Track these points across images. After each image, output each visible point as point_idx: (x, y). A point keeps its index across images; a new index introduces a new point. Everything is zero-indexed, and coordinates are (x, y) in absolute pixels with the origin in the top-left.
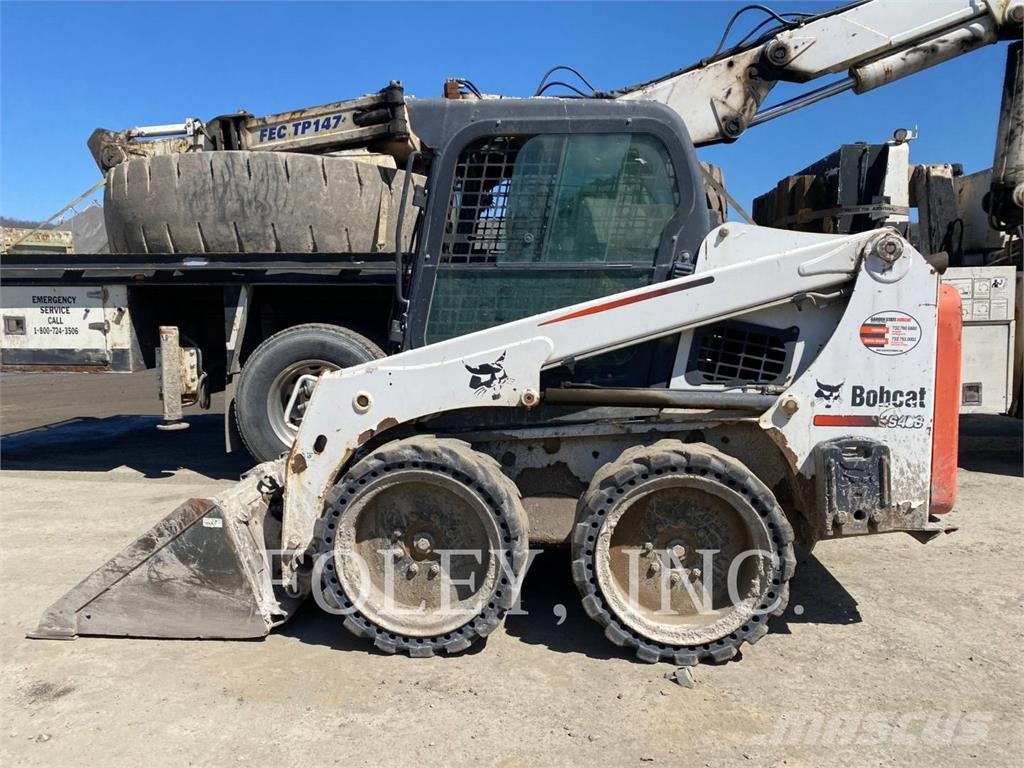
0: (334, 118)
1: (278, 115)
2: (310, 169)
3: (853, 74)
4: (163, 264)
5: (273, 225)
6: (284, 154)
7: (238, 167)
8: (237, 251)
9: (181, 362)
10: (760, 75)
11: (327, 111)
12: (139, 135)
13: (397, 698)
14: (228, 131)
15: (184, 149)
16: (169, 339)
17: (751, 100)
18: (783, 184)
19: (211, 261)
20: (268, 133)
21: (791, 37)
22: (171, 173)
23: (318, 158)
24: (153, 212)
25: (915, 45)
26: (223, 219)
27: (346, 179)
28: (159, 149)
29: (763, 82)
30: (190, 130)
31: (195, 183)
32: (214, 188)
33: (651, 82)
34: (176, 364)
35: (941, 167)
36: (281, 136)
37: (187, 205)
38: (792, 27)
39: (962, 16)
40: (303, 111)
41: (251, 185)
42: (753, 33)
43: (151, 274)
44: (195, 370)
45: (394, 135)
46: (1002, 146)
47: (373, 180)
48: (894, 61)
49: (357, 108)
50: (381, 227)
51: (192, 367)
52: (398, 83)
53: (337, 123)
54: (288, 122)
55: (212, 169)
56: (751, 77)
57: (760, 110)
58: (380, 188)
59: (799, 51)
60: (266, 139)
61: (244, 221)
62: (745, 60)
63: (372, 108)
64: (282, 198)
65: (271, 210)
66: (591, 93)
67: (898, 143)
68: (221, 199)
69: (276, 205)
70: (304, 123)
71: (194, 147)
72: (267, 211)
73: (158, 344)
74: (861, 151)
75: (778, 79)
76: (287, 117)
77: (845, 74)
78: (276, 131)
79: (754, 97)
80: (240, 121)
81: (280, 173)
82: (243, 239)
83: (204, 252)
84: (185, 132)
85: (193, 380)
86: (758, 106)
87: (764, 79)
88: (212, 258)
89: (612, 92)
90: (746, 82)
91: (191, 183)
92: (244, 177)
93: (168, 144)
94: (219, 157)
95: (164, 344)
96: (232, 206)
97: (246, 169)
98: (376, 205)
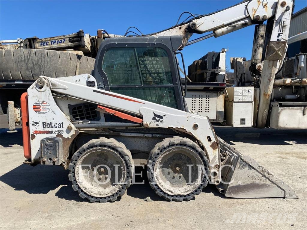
0: (63, 40)
1: (46, 38)
2: (55, 55)
3: (214, 32)
4: (8, 83)
5: (43, 71)
6: (47, 50)
7: (32, 54)
8: (32, 79)
9: (15, 112)
10: (188, 31)
11: (61, 38)
12: (3, 43)
13: (66, 208)
14: (31, 43)
15: (17, 47)
16: (11, 105)
17: (186, 39)
18: (194, 62)
19: (24, 82)
20: (43, 44)
21: (197, 21)
22: (11, 55)
23: (58, 52)
24: (5, 67)
25: (230, 25)
26: (27, 69)
27: (66, 58)
28: (9, 47)
29: (189, 34)
30: (19, 42)
31: (19, 58)
32: (25, 60)
33: (158, 32)
34: (13, 113)
35: (240, 58)
36: (47, 45)
37: (16, 65)
38: (197, 18)
39: (242, 18)
40: (54, 38)
41: (36, 59)
42: (186, 19)
43: (5, 85)
44: (19, 114)
45: (81, 45)
46: (253, 53)
47: (75, 58)
48: (225, 29)
49: (70, 37)
50: (77, 72)
51: (18, 114)
52: (82, 30)
53: (64, 41)
54: (49, 40)
55: (24, 54)
56: (186, 32)
57: (189, 41)
58: (77, 61)
59: (199, 25)
60: (42, 45)
61: (34, 70)
62: (184, 27)
63: (74, 37)
64: (46, 63)
65: (42, 67)
66: (141, 35)
67: (223, 52)
68: (27, 63)
69: (44, 65)
70: (54, 41)
71: (20, 47)
72: (41, 67)
73: (7, 106)
74: (213, 54)
75: (193, 33)
76: (49, 39)
77: (212, 32)
78: (46, 43)
79: (187, 38)
80: (34, 40)
81: (46, 56)
82: (34, 75)
83: (22, 79)
84: (17, 42)
85: (19, 118)
86: (188, 40)
87: (190, 33)
88: (24, 81)
89: (147, 35)
90: (185, 33)
91: (17, 58)
92: (34, 57)
93: (12, 46)
94: (26, 51)
95: (9, 107)
96: (30, 65)
97: (35, 54)
98: (75, 66)
